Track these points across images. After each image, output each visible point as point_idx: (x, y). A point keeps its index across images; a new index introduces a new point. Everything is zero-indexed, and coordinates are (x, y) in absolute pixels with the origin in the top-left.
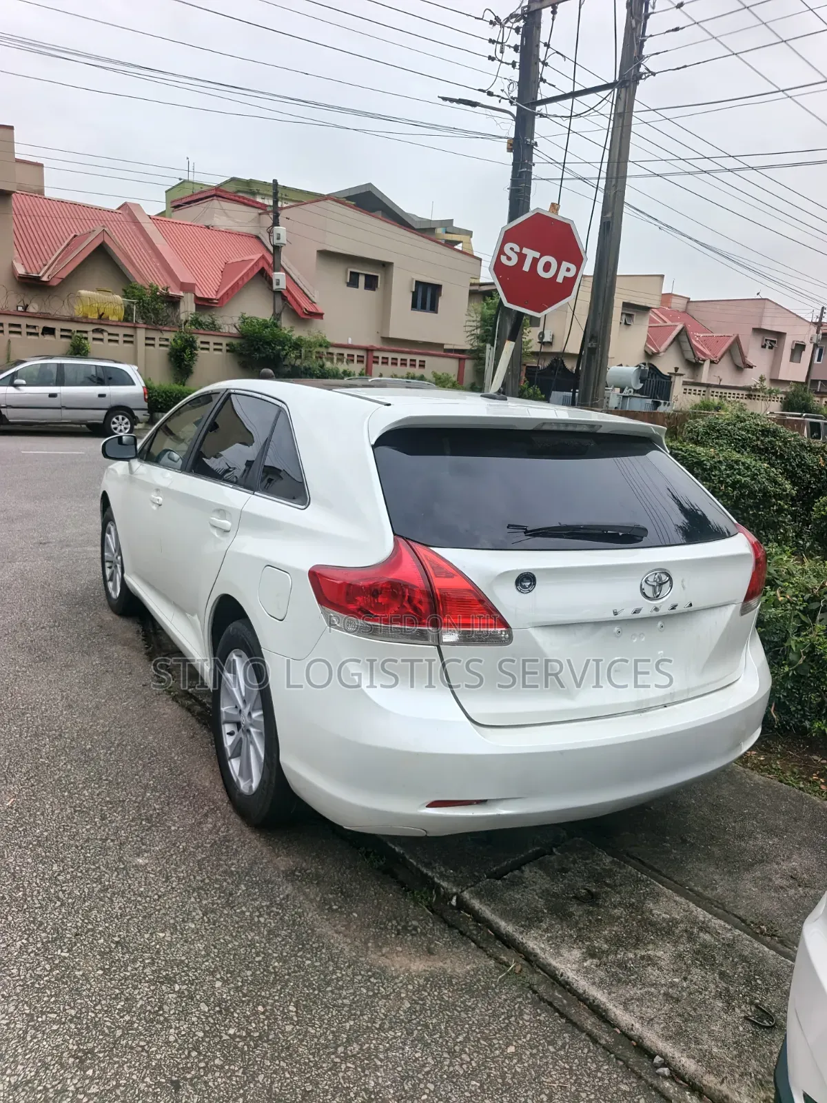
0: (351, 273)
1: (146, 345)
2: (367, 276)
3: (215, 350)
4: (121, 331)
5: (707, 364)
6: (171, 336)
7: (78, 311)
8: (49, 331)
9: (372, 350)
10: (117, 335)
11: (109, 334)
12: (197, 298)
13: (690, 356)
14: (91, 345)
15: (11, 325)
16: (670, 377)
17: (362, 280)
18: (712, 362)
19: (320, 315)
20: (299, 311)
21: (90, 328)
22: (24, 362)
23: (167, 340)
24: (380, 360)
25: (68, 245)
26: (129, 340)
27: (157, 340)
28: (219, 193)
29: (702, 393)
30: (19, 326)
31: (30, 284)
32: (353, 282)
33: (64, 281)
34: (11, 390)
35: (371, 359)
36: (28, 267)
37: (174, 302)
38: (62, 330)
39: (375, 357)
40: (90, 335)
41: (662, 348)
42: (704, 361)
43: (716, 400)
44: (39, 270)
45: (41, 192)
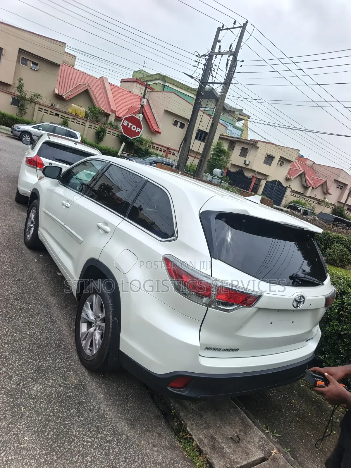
0: (175, 120)
1: (89, 127)
2: (181, 123)
3: (112, 135)
4: (81, 121)
5: (311, 188)
6: (98, 126)
7: (70, 110)
8: (57, 115)
9: (169, 149)
10: (80, 122)
11: (77, 121)
12: (116, 116)
13: (304, 183)
14: (70, 123)
15: (45, 110)
16: (286, 188)
17: (179, 124)
18: (313, 188)
19: (160, 133)
20: (152, 130)
21: (71, 117)
22: (44, 123)
23: (97, 127)
24: (172, 153)
25: (76, 87)
26: (84, 124)
27: (93, 127)
28: (137, 81)
29: (298, 197)
30: (48, 111)
31: (59, 97)
32: (175, 124)
33: (71, 99)
34: (37, 130)
35: (168, 152)
36: (59, 92)
37: (107, 116)
38: (61, 116)
39: (170, 152)
40: (71, 120)
41: (294, 177)
42: (310, 187)
43: (304, 201)
44: (63, 93)
45: (73, 66)
